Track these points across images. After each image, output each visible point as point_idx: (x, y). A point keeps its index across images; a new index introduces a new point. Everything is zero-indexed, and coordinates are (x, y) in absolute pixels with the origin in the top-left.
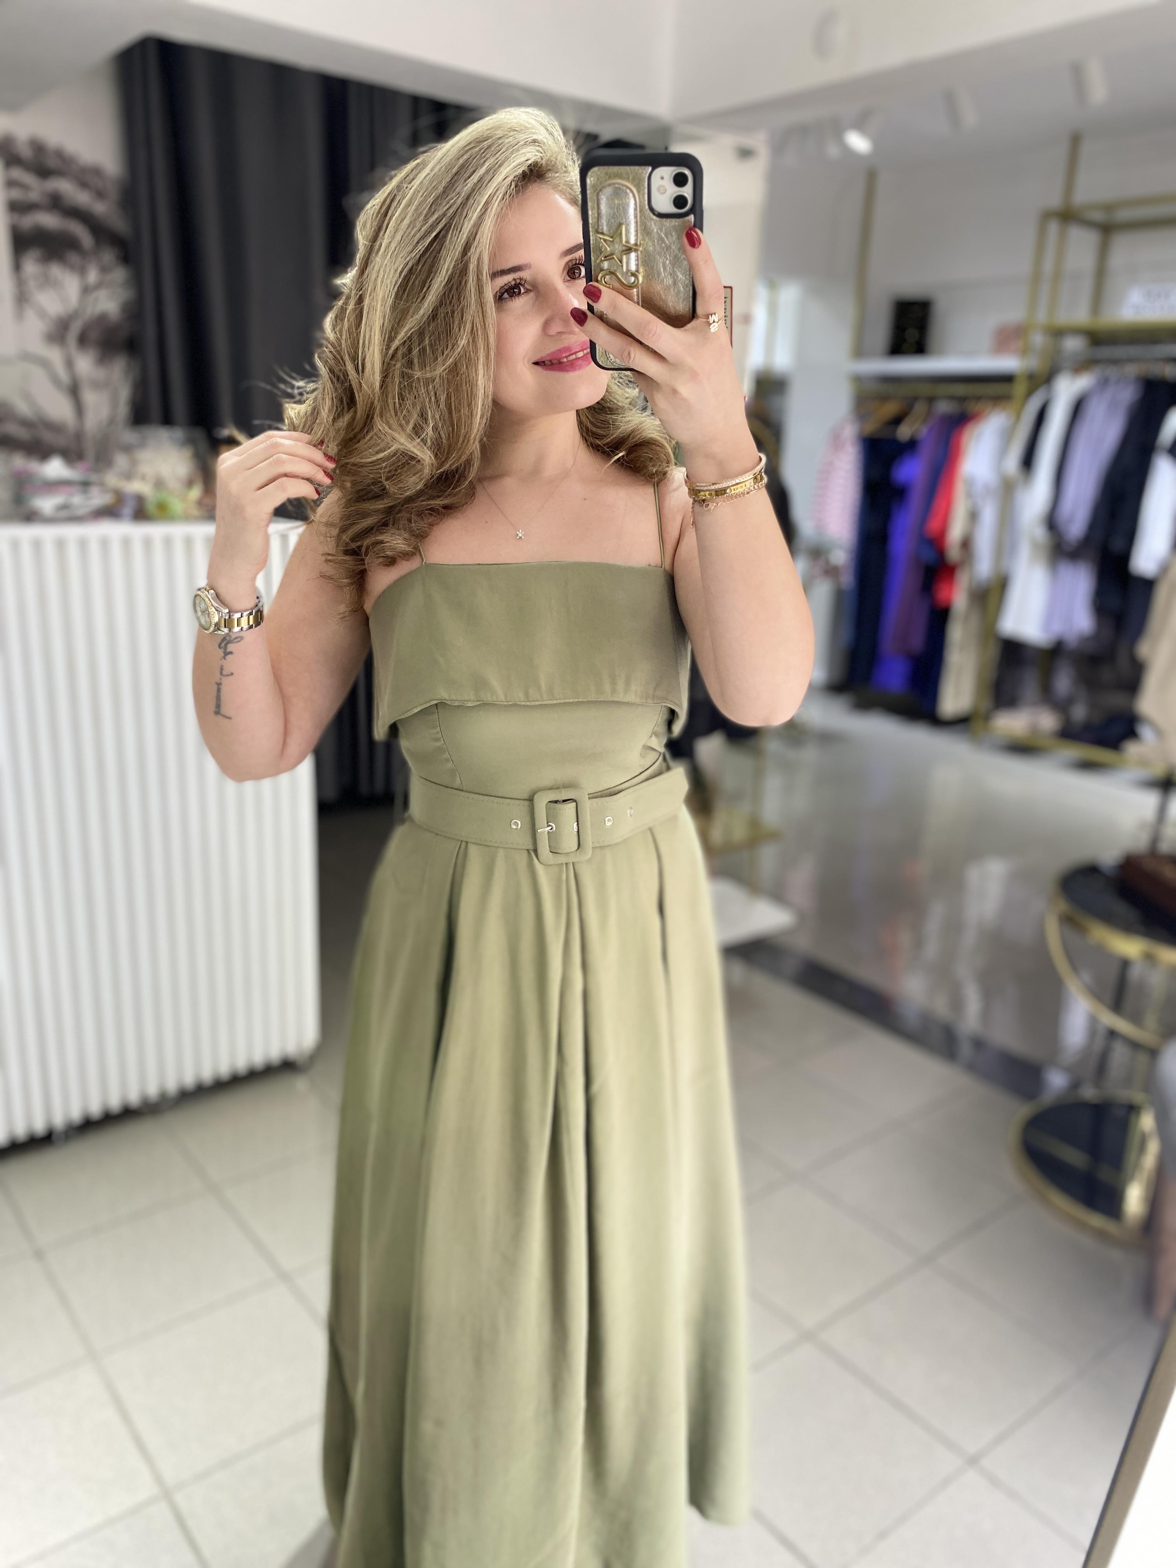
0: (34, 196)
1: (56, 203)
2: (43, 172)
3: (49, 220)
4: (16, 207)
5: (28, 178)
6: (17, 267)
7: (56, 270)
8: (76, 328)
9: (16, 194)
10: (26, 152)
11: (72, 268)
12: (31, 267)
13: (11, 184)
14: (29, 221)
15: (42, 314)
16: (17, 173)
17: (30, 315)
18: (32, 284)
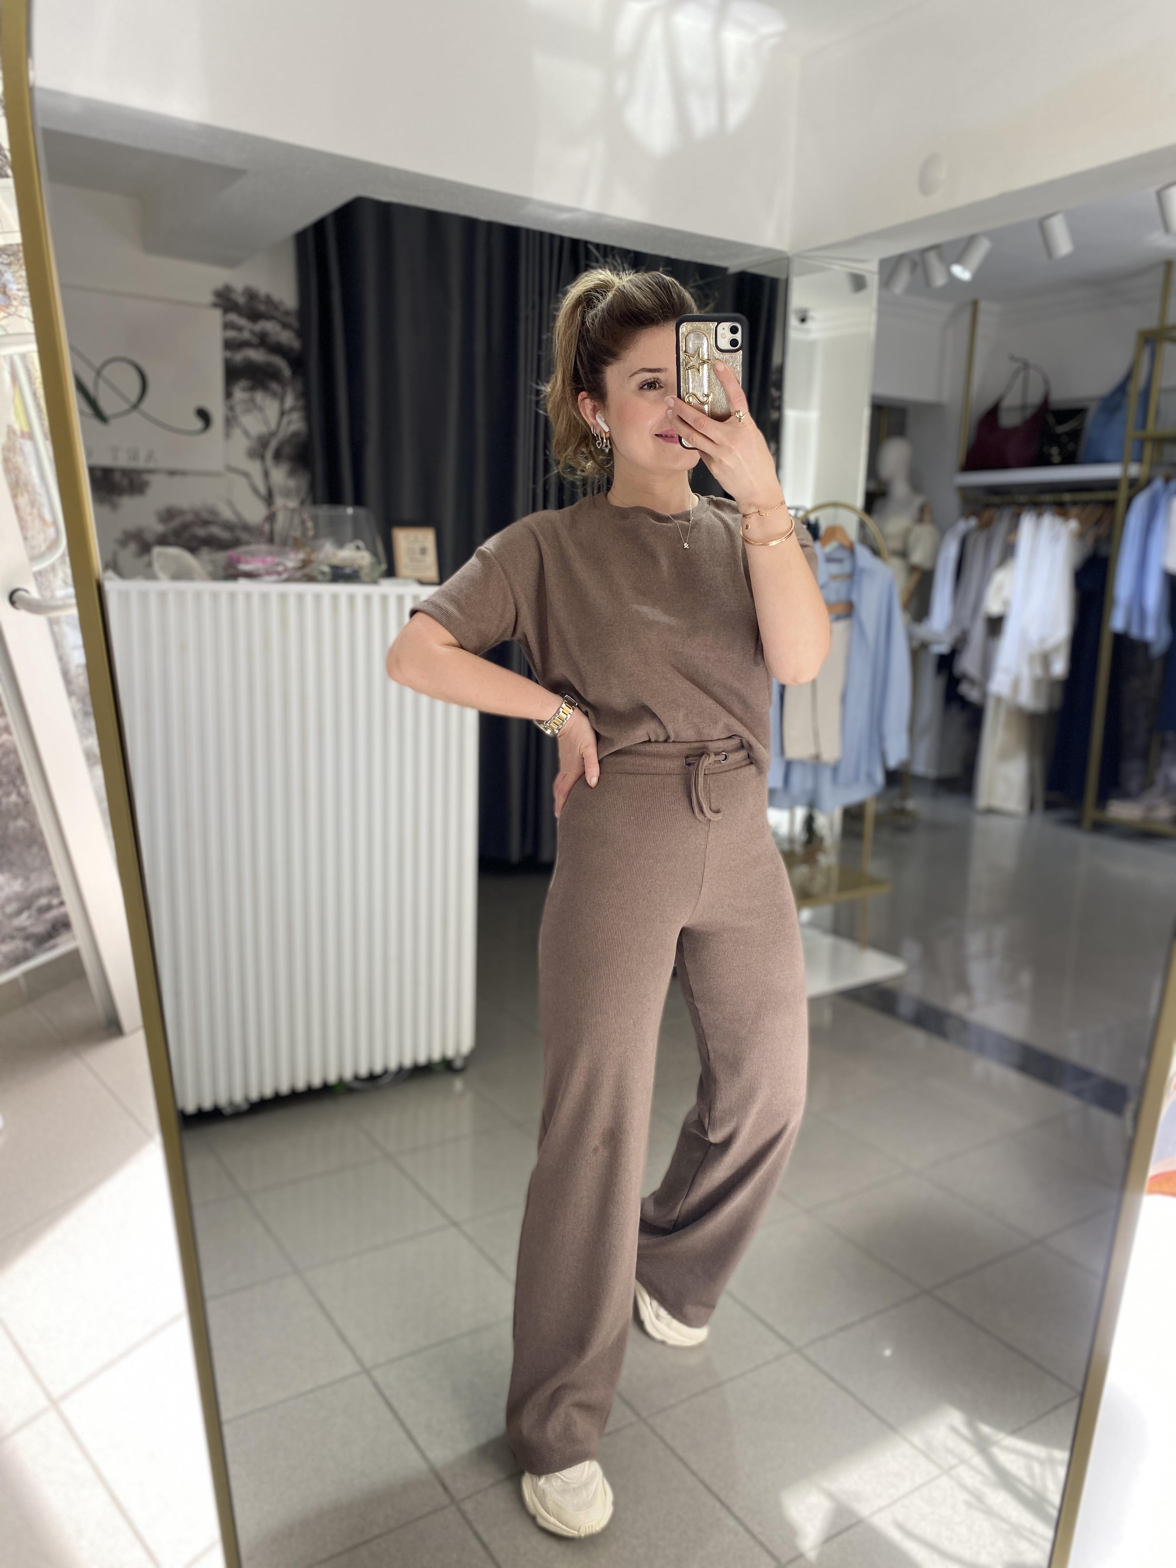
0: (246, 335)
1: (263, 341)
2: (254, 316)
3: (257, 355)
4: (230, 345)
5: (242, 322)
6: (228, 395)
7: (259, 396)
8: (273, 444)
9: (231, 334)
10: (241, 300)
11: (274, 394)
12: (239, 394)
13: (227, 326)
14: (239, 357)
15: (246, 433)
16: (233, 317)
17: (237, 433)
18: (239, 409)
